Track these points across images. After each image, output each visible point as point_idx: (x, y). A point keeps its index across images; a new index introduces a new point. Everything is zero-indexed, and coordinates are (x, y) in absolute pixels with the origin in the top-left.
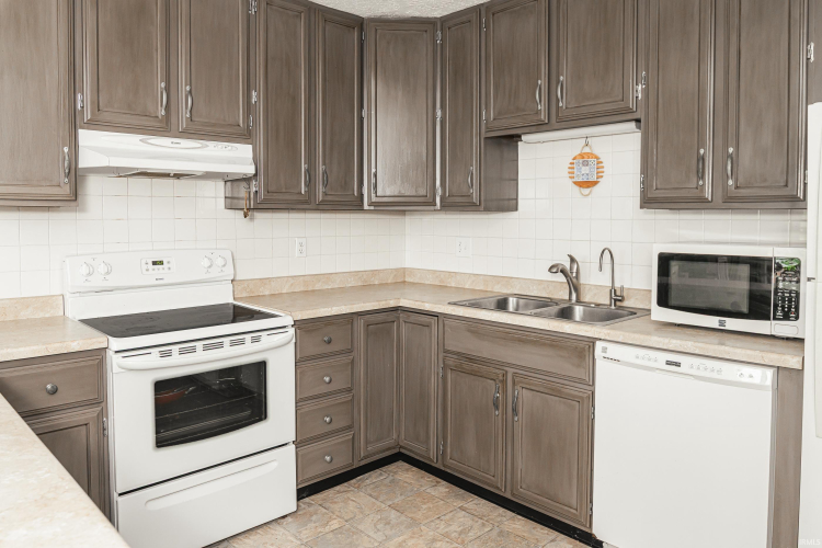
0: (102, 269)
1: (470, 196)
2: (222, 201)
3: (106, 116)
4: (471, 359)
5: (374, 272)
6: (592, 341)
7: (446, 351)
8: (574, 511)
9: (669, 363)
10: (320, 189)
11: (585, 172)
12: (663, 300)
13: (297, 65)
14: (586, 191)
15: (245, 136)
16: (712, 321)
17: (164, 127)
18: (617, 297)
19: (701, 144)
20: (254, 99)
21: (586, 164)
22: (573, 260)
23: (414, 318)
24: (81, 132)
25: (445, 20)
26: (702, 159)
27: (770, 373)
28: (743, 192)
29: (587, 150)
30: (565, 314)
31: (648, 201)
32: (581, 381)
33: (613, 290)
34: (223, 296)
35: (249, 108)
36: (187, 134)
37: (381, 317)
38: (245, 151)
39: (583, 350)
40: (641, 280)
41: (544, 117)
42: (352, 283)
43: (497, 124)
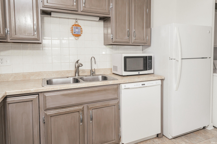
6: (118, 85)
7: (47, 109)
8: (115, 141)
9: (142, 85)
11: (77, 31)
12: (125, 70)
14: (76, 38)
16: (137, 73)
18: (93, 72)
21: (77, 28)
27: (161, 81)
29: (77, 23)
31: (114, 42)
32: (115, 99)
33: (91, 70)
39: (116, 89)
41: (76, 8)
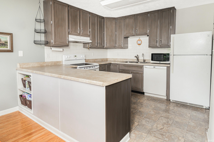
0: (69, 57)
1: (122, 46)
2: (83, 46)
3: (72, 33)
4: (124, 70)
5: (103, 59)
6: (143, 66)
7: (119, 69)
8: (140, 89)
9: (154, 67)
10: (98, 45)
11: (139, 42)
12: (152, 60)
13: (96, 25)
14: (139, 45)
15: (89, 36)
16: (158, 62)
17: (79, 35)
18: (144, 61)
19: (157, 39)
20: (90, 30)
22: (138, 55)
23: (114, 65)
24: (69, 35)
25: (117, 18)
26: (157, 41)
27: (166, 67)
28: (162, 45)
29: (139, 39)
30: (138, 63)
31: (149, 47)
32: (141, 71)
33: (144, 60)
34: (84, 62)
35: (89, 31)
36: (82, 36)
37: (109, 65)
38: (89, 38)
39: (142, 67)
40: (148, 58)
41: (134, 34)
42: (100, 60)
43: (126, 35)
